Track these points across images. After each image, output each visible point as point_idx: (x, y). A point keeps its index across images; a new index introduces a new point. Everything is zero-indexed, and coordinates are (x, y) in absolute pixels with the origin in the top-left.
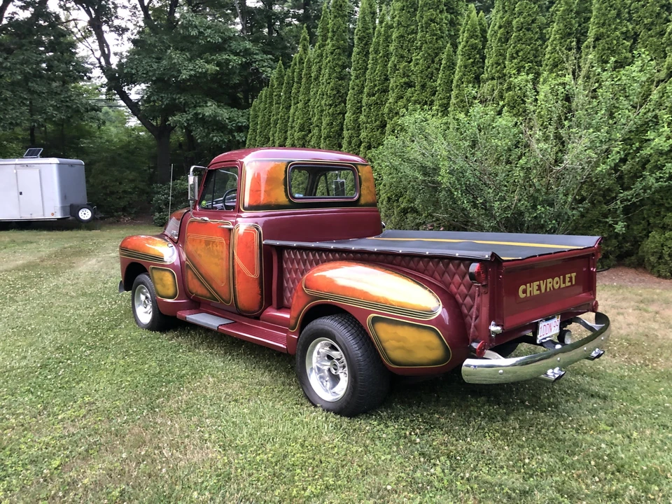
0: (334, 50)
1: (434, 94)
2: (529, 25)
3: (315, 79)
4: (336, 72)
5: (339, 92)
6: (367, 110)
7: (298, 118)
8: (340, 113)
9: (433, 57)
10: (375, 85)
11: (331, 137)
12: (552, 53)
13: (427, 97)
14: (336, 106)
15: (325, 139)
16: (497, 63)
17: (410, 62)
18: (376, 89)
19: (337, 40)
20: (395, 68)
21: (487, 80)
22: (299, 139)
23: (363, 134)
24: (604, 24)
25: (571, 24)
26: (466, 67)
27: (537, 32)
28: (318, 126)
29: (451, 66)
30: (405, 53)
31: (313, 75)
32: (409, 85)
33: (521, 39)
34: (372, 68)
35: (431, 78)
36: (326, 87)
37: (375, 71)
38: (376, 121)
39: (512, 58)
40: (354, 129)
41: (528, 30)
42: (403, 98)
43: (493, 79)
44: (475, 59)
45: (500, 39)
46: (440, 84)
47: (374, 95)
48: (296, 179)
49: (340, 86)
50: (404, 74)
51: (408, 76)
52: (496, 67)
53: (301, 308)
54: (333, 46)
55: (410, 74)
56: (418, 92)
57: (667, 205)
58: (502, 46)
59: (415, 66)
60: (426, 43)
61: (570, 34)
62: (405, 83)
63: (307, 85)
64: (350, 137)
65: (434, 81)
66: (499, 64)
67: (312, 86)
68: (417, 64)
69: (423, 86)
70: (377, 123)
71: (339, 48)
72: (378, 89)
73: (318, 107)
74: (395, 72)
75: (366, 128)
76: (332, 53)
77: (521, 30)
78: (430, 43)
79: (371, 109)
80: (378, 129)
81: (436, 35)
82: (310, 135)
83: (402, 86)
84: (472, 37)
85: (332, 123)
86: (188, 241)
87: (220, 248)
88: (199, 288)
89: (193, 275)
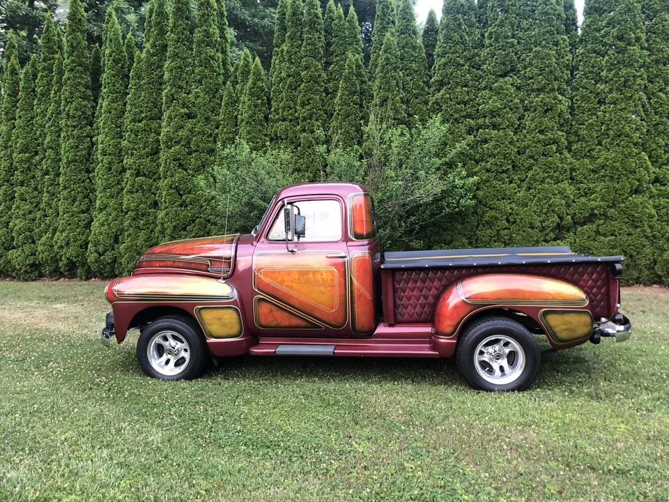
0: (75, 67)
1: (217, 128)
2: (317, 79)
3: (42, 95)
4: (80, 91)
5: (84, 113)
6: (133, 136)
7: (18, 137)
8: (87, 136)
9: (214, 92)
10: (142, 112)
11: (76, 161)
12: (343, 106)
13: (211, 130)
14: (81, 128)
15: (69, 163)
16: (288, 107)
17: (188, 94)
18: (143, 115)
19: (78, 56)
20: (172, 98)
21: (278, 120)
22: (21, 161)
23: (128, 161)
24: (389, 90)
25: (356, 85)
26: (256, 106)
27: (322, 86)
28: (52, 148)
29: (234, 102)
30: (183, 84)
31: (38, 90)
32: (189, 116)
33: (311, 90)
34: (135, 94)
35: (213, 112)
36: (65, 106)
37: (140, 97)
38: (144, 149)
39: (303, 105)
40: (114, 154)
41: (316, 82)
42: (182, 127)
43: (284, 120)
44: (263, 100)
45: (290, 86)
46: (223, 119)
47: (140, 121)
48: (18, 207)
49: (85, 106)
50: (183, 105)
51: (188, 107)
52: (288, 111)
53: (461, 316)
54: (73, 61)
55: (190, 105)
56: (201, 124)
57: (445, 227)
58: (291, 92)
59: (196, 99)
60: (206, 77)
61: (355, 92)
62: (186, 114)
63: (28, 100)
64: (110, 163)
65: (216, 116)
66: (291, 108)
67: (35, 102)
68: (198, 97)
69: (207, 119)
70: (147, 149)
71: (80, 65)
72: (146, 116)
73: (49, 127)
74: (172, 102)
75: (132, 154)
76: (72, 70)
77: (309, 82)
78: (211, 78)
79: (137, 136)
80: (147, 157)
81: (216, 72)
82: (37, 158)
83: (183, 116)
84: (259, 80)
85: (77, 147)
86: (260, 274)
87: (327, 276)
88: (284, 320)
89: (274, 308)
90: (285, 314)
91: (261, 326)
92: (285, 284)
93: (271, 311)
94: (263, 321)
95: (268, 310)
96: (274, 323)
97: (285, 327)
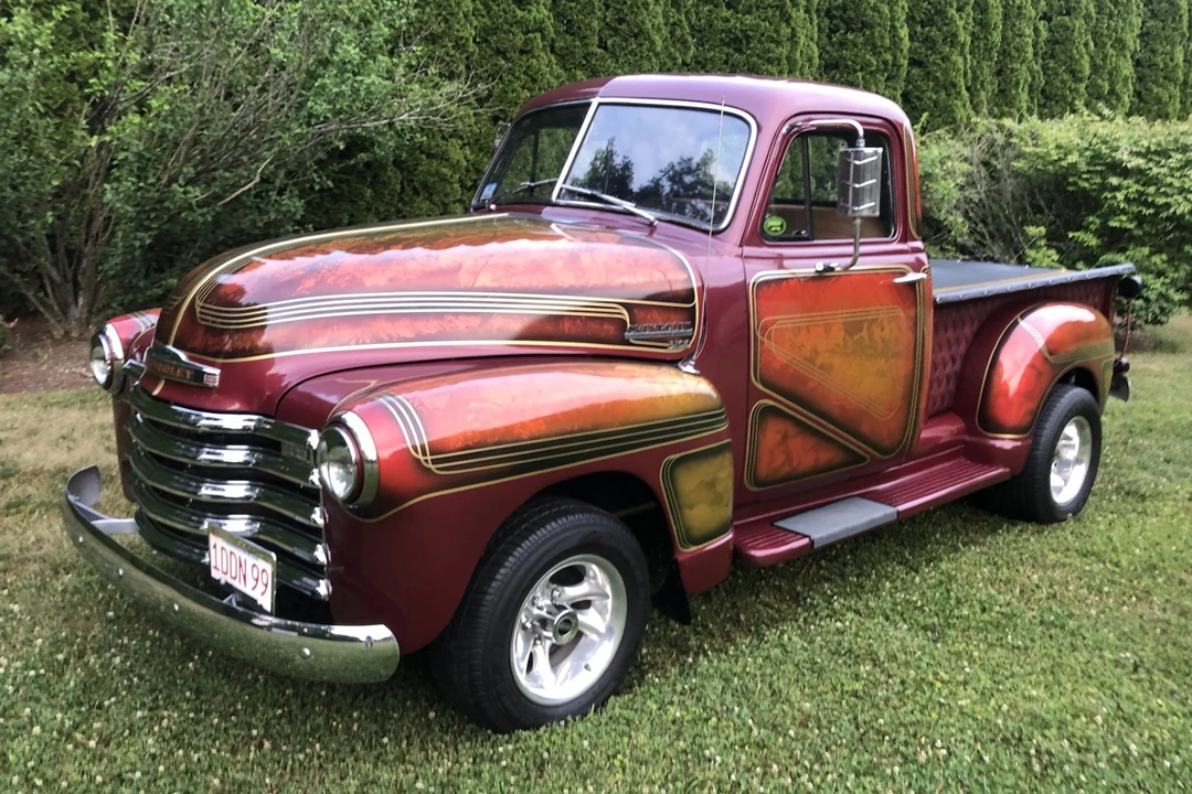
86: (769, 338)
87: (891, 332)
88: (805, 455)
89: (792, 430)
90: (811, 442)
91: (758, 483)
92: (818, 362)
93: (785, 438)
94: (764, 470)
95: (779, 437)
96: (786, 469)
97: (805, 475)
